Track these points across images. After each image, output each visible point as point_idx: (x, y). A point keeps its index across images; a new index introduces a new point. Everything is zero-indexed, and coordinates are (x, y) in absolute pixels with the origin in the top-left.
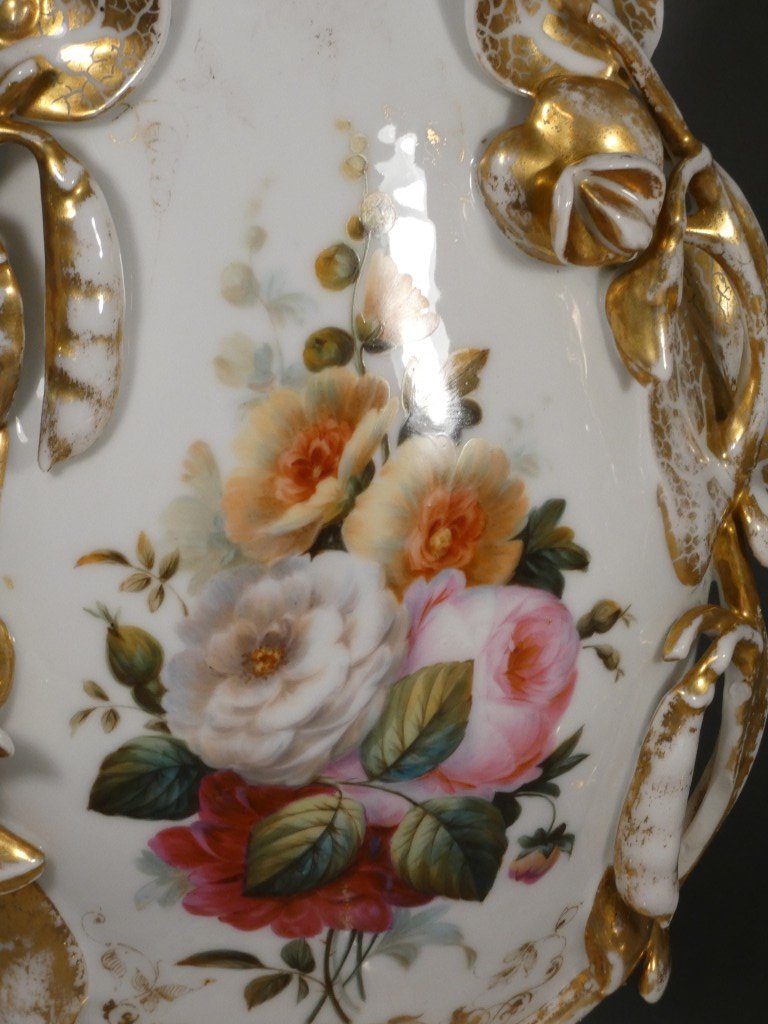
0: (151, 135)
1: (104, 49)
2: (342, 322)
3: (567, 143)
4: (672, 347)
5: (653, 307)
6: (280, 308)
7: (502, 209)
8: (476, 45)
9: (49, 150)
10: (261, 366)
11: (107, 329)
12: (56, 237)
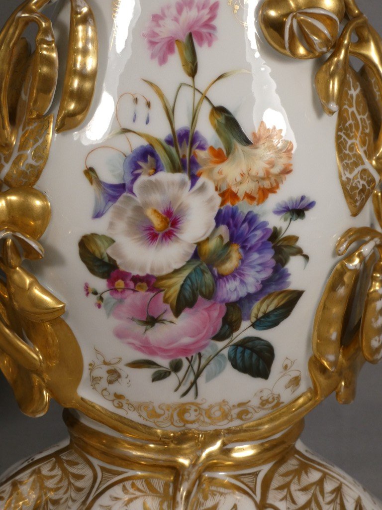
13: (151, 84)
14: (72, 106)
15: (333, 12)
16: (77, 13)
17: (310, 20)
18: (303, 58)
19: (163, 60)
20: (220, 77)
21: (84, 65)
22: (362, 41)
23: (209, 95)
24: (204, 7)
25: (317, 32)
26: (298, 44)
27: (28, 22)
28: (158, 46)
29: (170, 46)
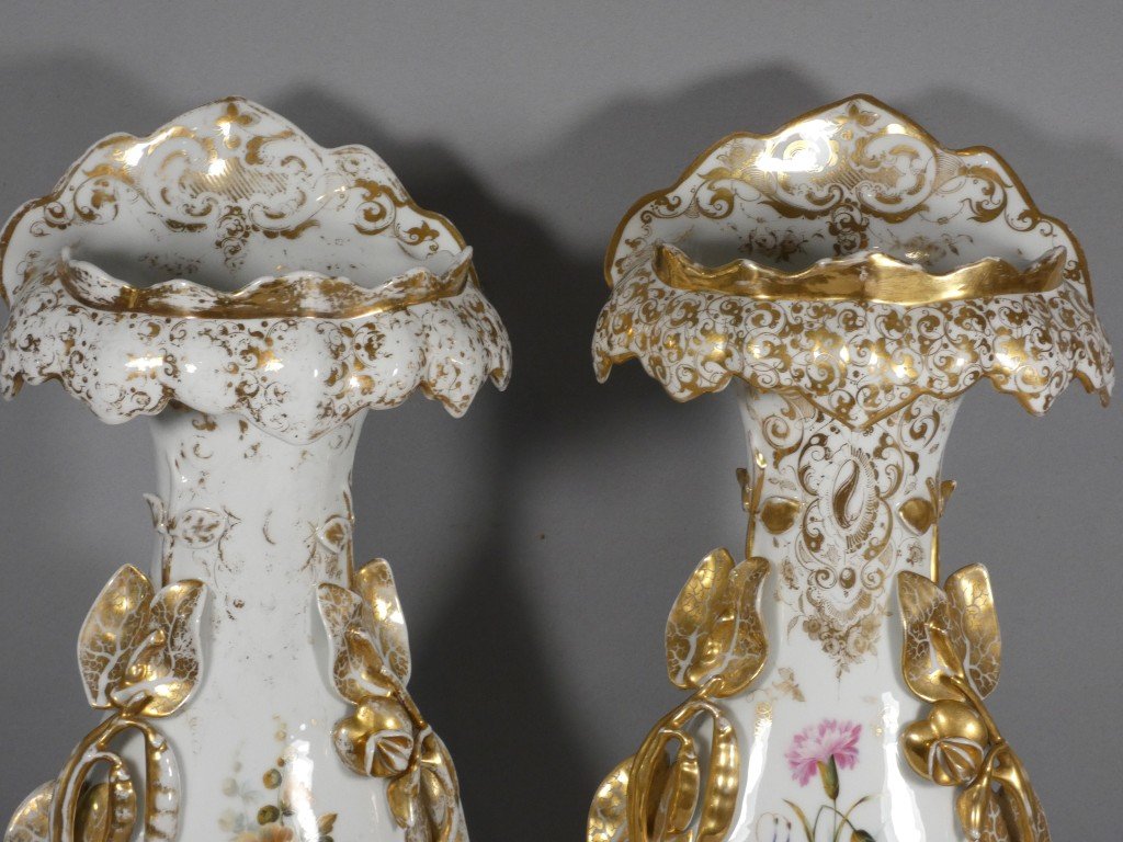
0: (193, 723)
1: (175, 686)
2: (274, 803)
3: (371, 725)
4: (415, 812)
5: (407, 795)
6: (248, 797)
7: (344, 753)
8: (333, 683)
9: (149, 730)
10: (238, 823)
11: (173, 808)
12: (152, 767)
13: (792, 805)
14: (712, 825)
15: (975, 740)
16: (720, 732)
17: (955, 749)
18: (945, 784)
19: (805, 781)
20: (862, 800)
21: (725, 785)
22: (1003, 766)
23: (849, 818)
24: (846, 730)
25: (960, 760)
26: (942, 771)
27: (670, 738)
28: (798, 767)
29: (812, 767)
